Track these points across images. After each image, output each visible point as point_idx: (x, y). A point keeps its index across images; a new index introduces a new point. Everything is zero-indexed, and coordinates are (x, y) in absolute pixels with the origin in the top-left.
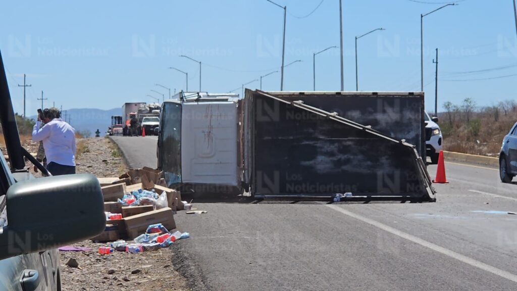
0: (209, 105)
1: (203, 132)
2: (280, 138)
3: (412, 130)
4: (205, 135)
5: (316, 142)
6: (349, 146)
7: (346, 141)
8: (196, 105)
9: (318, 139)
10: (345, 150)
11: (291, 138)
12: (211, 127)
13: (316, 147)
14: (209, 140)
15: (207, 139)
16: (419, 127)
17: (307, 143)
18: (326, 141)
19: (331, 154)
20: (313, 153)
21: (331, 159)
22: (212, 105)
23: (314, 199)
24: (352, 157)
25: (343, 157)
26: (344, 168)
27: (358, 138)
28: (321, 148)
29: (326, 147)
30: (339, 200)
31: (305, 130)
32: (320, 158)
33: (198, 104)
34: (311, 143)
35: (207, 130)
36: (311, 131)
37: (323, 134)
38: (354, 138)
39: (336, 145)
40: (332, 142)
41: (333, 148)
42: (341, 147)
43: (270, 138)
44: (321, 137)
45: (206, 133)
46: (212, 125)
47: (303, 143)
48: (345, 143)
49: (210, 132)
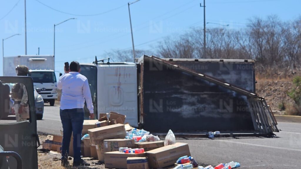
0: (118, 67)
1: (114, 87)
2: (156, 92)
3: (247, 86)
4: (116, 89)
5: (181, 95)
6: (205, 98)
7: (203, 94)
8: (108, 67)
9: (182, 93)
10: (202, 101)
11: (164, 92)
12: (120, 84)
13: (182, 99)
14: (119, 93)
15: (117, 92)
16: (252, 85)
17: (176, 96)
18: (189, 94)
19: (192, 104)
20: (180, 103)
21: (193, 107)
22: (120, 67)
23: (193, 136)
24: (207, 106)
25: (201, 106)
26: (202, 114)
27: (211, 93)
28: (185, 99)
29: (189, 99)
30: (213, 136)
31: (174, 87)
32: (185, 107)
33: (109, 66)
34: (178, 96)
35: (117, 86)
36: (178, 87)
37: (186, 90)
38: (208, 93)
39: (196, 97)
40: (193, 95)
41: (194, 99)
42: (200, 99)
43: (149, 92)
44: (185, 92)
45: (116, 88)
46: (120, 81)
47: (173, 96)
48: (202, 96)
49: (119, 87)
